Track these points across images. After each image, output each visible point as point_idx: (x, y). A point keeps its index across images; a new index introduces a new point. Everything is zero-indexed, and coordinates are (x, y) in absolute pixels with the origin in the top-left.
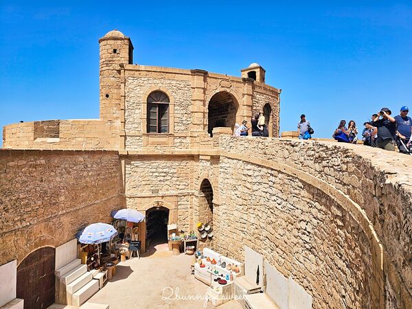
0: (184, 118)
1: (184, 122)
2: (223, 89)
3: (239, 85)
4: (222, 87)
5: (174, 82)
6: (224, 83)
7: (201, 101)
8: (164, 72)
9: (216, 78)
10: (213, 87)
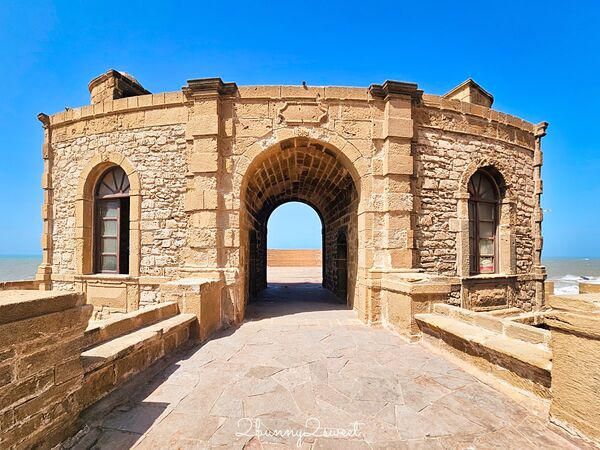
0: (166, 232)
1: (166, 243)
2: (293, 133)
3: (357, 112)
4: (291, 125)
5: (141, 135)
6: (294, 113)
7: (210, 174)
8: (117, 113)
9: (267, 101)
10: (259, 129)
